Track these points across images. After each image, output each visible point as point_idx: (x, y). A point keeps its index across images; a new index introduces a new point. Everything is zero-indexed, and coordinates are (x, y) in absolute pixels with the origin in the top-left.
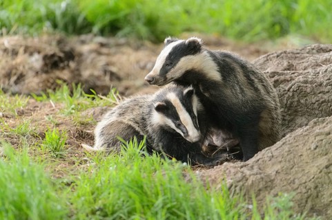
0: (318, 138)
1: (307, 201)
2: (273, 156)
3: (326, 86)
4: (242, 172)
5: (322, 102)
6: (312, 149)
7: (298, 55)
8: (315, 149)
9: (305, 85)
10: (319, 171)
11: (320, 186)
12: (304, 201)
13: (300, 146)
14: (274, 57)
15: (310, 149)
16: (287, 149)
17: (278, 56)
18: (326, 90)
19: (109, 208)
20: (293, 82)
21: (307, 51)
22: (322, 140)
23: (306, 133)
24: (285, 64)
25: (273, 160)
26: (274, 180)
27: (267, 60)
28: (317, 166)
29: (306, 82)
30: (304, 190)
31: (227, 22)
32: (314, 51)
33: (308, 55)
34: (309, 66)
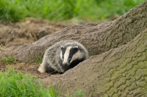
0: (94, 64)
1: (89, 93)
2: (73, 73)
3: (95, 41)
4: (60, 80)
5: (94, 48)
6: (91, 69)
7: (82, 27)
8: (93, 69)
9: (86, 40)
10: (95, 79)
11: (95, 86)
12: (88, 93)
13: (86, 68)
14: (71, 28)
15: (90, 69)
16: (80, 69)
17: (72, 28)
18: (95, 43)
19: (2, 95)
20: (80, 39)
21: (86, 25)
22: (96, 65)
23: (88, 62)
24: (76, 31)
25: (74, 74)
26: (74, 83)
27: (68, 29)
28: (94, 77)
29: (86, 39)
30: (88, 88)
31: (45, 12)
32: (89, 25)
33: (86, 27)
34: (87, 32)
